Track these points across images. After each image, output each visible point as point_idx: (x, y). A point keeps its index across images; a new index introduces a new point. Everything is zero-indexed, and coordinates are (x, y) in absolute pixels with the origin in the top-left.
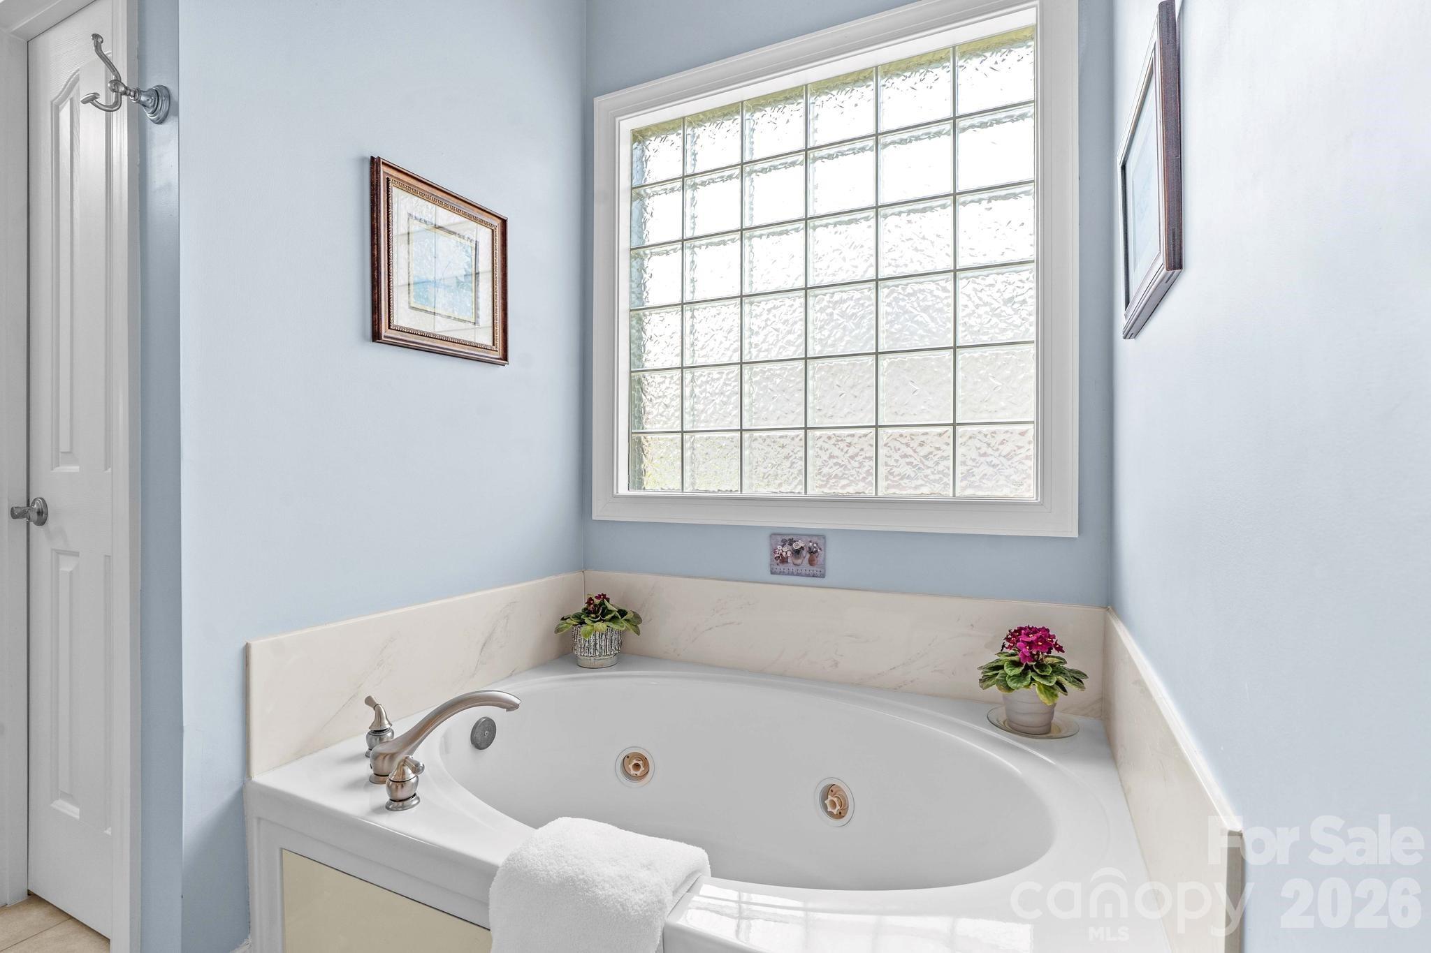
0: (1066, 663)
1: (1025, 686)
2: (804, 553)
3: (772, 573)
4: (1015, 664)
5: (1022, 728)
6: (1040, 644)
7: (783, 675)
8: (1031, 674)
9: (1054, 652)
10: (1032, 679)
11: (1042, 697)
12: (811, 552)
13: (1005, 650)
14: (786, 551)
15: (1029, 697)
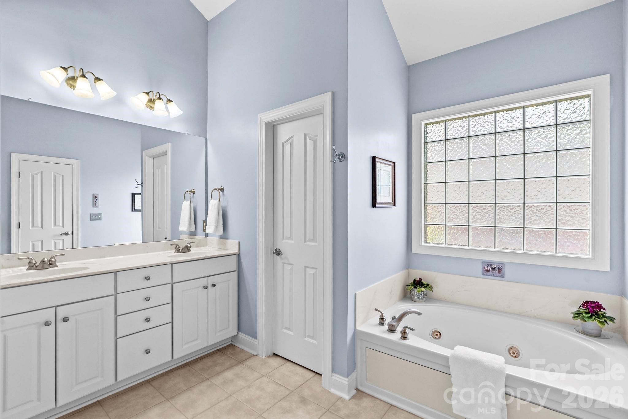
0: (606, 314)
1: (592, 321)
2: (496, 269)
3: (483, 275)
4: (586, 313)
5: (590, 334)
6: (597, 307)
7: (488, 309)
8: (593, 317)
9: (602, 310)
10: (595, 319)
11: (599, 325)
12: (499, 269)
13: (581, 308)
14: (489, 268)
15: (593, 324)
